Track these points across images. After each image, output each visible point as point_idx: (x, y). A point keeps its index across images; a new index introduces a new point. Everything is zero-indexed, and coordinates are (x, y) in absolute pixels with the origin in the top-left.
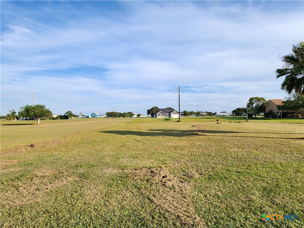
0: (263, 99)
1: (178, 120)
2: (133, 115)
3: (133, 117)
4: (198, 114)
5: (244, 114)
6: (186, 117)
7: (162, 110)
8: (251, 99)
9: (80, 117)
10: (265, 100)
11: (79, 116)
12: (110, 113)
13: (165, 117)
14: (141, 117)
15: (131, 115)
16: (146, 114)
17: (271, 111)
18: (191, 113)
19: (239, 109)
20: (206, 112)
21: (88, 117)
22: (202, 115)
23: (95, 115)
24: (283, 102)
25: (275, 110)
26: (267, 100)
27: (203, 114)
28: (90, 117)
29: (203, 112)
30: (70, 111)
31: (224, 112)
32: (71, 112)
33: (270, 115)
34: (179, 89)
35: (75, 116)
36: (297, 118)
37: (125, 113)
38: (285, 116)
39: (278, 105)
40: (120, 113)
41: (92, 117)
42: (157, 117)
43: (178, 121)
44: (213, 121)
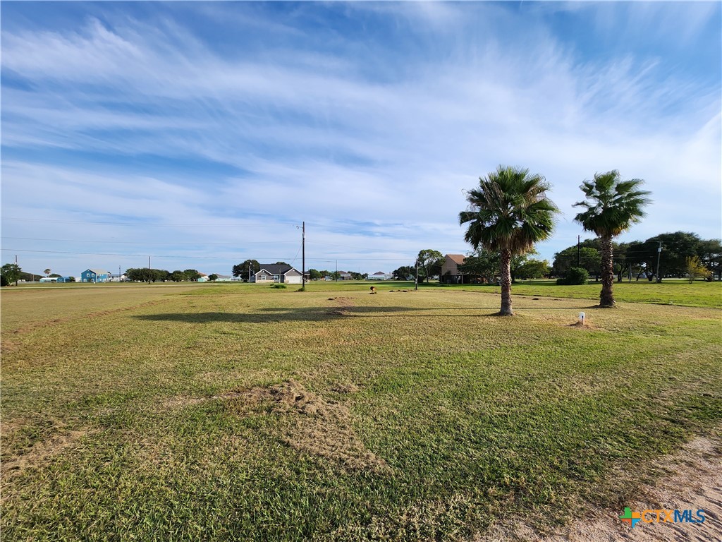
0: (438, 253)
1: (301, 287)
2: (199, 276)
3: (199, 280)
4: (336, 276)
5: (411, 276)
6: (313, 282)
7: (266, 266)
8: (422, 253)
9: (46, 281)
10: (441, 256)
11: (41, 277)
12: (138, 270)
13: (273, 281)
14: (217, 280)
15: (193, 275)
16: (231, 274)
17: (449, 272)
18: (324, 274)
19: (403, 268)
20: (349, 272)
21: (71, 280)
22: (343, 278)
23: (92, 274)
24: (465, 260)
25: (455, 272)
26: (444, 256)
27: (345, 275)
28: (78, 279)
29: (345, 273)
30: (13, 265)
31: (380, 273)
32: (16, 266)
33: (447, 280)
34: (303, 228)
35: (28, 277)
36: (481, 283)
37: (179, 272)
38: (467, 281)
39: (459, 263)
40: (166, 272)
41: (85, 280)
42: (257, 281)
43: (301, 290)
44: (363, 290)
